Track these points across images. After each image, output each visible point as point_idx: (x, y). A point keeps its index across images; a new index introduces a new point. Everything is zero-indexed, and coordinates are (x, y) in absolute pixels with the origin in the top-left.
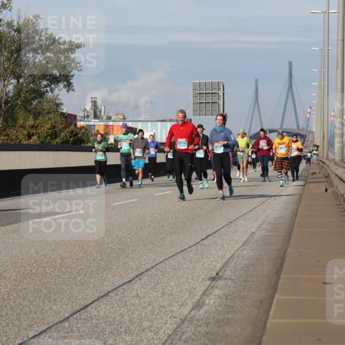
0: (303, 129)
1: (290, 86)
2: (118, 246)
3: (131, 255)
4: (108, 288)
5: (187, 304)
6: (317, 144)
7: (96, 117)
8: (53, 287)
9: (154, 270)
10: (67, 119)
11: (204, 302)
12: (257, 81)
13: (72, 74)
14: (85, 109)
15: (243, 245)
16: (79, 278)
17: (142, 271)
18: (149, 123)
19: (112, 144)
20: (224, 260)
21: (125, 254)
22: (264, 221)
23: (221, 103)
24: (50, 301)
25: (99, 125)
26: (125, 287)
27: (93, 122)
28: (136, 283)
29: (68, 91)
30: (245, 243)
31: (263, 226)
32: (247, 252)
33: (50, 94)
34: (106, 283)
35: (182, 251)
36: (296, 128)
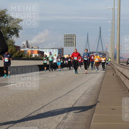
0: (105, 52)
1: (100, 36)
2: (35, 96)
3: (40, 99)
4: (31, 112)
5: (61, 117)
6: (110, 57)
7: (28, 47)
8: (11, 111)
9: (49, 105)
10: (17, 48)
11: (67, 117)
12: (88, 34)
13: (19, 31)
14: (23, 44)
15: (82, 95)
16: (20, 108)
17: (44, 105)
18: (48, 49)
19: (34, 57)
20: (75, 101)
21: (38, 99)
22: (90, 86)
23: (74, 42)
24: (9, 117)
25: (29, 50)
26: (37, 111)
27: (26, 49)
28: (42, 110)
29: (17, 37)
30: (83, 94)
31: (90, 88)
32: (84, 98)
33: (10, 39)
34: (31, 110)
35: (59, 98)
36: (102, 51)
